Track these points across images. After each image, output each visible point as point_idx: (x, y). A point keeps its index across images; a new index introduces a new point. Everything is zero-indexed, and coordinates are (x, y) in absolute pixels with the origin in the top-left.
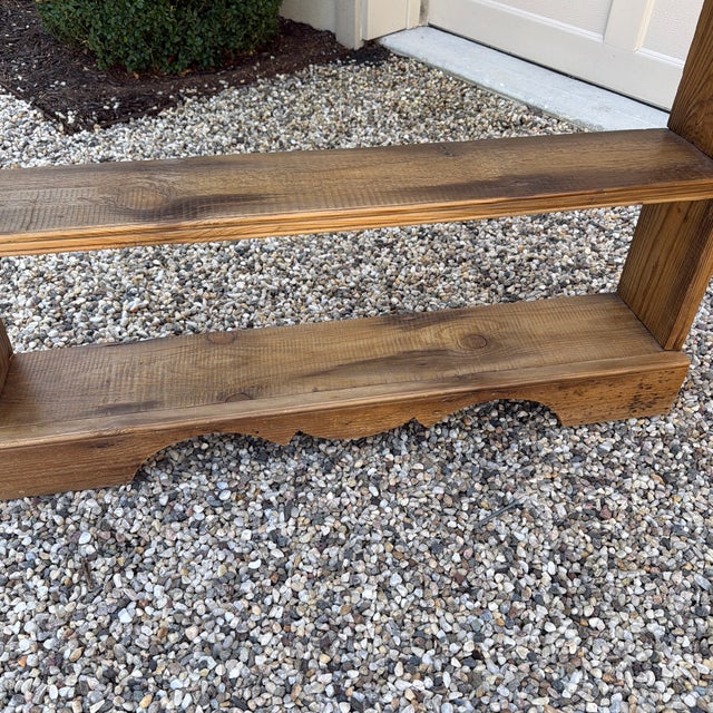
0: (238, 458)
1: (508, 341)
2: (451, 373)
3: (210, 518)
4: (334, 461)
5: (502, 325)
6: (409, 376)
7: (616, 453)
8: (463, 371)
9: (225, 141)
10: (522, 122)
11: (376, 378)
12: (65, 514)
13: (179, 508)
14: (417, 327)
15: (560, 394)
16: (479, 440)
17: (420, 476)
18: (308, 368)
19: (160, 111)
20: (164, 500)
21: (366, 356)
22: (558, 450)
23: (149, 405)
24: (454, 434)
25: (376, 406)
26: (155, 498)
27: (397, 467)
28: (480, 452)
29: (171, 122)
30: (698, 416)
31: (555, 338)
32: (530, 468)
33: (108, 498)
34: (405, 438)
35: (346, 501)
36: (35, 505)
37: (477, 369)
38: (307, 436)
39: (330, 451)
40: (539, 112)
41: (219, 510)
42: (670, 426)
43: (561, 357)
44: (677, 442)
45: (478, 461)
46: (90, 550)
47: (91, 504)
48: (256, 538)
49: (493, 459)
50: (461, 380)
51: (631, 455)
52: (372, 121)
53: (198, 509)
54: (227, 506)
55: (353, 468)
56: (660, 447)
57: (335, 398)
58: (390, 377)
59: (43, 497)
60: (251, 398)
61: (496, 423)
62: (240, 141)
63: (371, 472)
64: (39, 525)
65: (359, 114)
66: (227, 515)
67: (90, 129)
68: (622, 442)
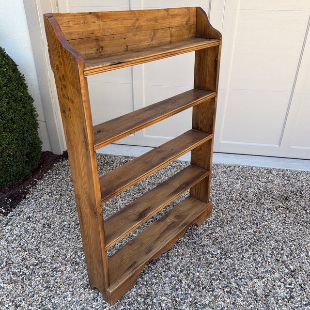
1: (183, 214)
2: (180, 225)
3: (157, 280)
4: (168, 256)
5: (178, 211)
6: (174, 230)
7: (210, 227)
8: (182, 224)
11: (169, 233)
13: (150, 282)
16: (187, 237)
17: (185, 250)
18: (155, 238)
19: (25, 196)
21: (162, 231)
22: (201, 231)
27: (179, 250)
28: (189, 239)
31: (189, 209)
32: (200, 237)
33: (135, 290)
35: (178, 262)
37: (183, 222)
39: (165, 255)
41: (158, 278)
42: (213, 217)
43: (194, 213)
44: (216, 219)
45: (191, 241)
46: (143, 300)
47: (132, 293)
48: (169, 278)
49: (193, 239)
50: (183, 226)
51: (212, 226)
53: (154, 280)
55: (173, 255)
56: (215, 222)
57: (166, 241)
58: (171, 232)
60: (152, 250)
63: (176, 254)
64: (127, 303)
66: (160, 278)
67: (12, 211)
68: (209, 224)
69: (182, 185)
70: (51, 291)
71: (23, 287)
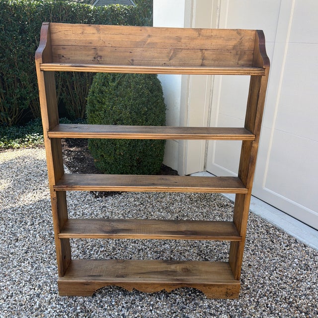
0: (119, 294)
1: (194, 272)
2: (176, 278)
3: (109, 308)
4: (143, 298)
5: (194, 267)
7: (220, 308)
8: (178, 278)
9: (138, 203)
10: (227, 205)
11: (156, 276)
12: (75, 301)
13: (102, 304)
14: (171, 264)
15: (204, 288)
16: (184, 299)
17: (164, 306)
18: (139, 271)
20: (98, 302)
22: (204, 305)
23: (100, 276)
24: (177, 297)
25: (154, 284)
26: (97, 301)
27: (159, 303)
28: (183, 302)
29: (124, 197)
30: (248, 301)
31: (207, 272)
32: (195, 309)
33: (85, 299)
34: (163, 295)
35: (143, 309)
36: (69, 298)
38: (137, 291)
39: (143, 296)
41: (111, 306)
42: (238, 303)
43: (206, 277)
44: (238, 307)
45: (181, 305)
46: (79, 311)
47: (82, 300)
48: (119, 315)
49: (186, 305)
51: (224, 309)
52: (181, 201)
53: (106, 305)
54: (113, 306)
55: (147, 301)
56: (233, 308)
58: (159, 277)
59: (71, 296)
60: (124, 277)
61: (190, 295)
62: (142, 204)
63: (152, 303)
64: (68, 303)
65: (178, 198)
66: (113, 308)
67: (102, 197)
68: (222, 305)
69: (189, 231)
70: (50, 258)
71: (42, 245)
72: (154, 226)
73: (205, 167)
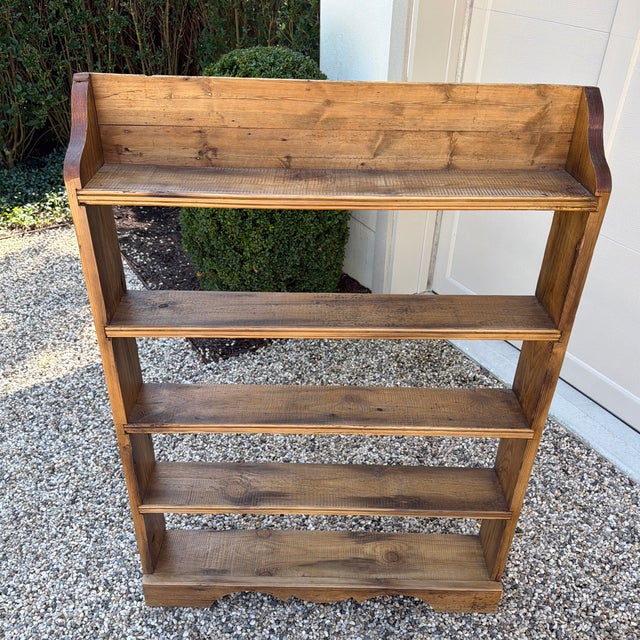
0: (262, 601)
2: (374, 576)
3: (244, 634)
4: (310, 611)
6: (352, 574)
7: (460, 632)
8: (381, 576)
9: (291, 376)
10: (475, 379)
11: (335, 573)
12: (178, 619)
13: (230, 625)
14: (364, 542)
16: (389, 611)
17: (352, 629)
18: (303, 560)
19: (256, 349)
20: (224, 620)
21: (333, 557)
22: (429, 625)
24: (376, 606)
25: (332, 589)
26: (220, 618)
27: (342, 621)
28: (388, 619)
29: (261, 359)
30: (514, 617)
31: (436, 561)
32: (411, 634)
33: (198, 613)
34: (349, 604)
36: (165, 611)
37: (388, 576)
39: (309, 606)
40: (487, 373)
41: (249, 630)
42: (495, 620)
44: (496, 631)
45: (384, 625)
47: (190, 616)
49: (393, 625)
50: (378, 581)
51: (467, 635)
52: (380, 369)
53: (239, 628)
54: (253, 629)
55: (319, 618)
56: (485, 633)
58: (342, 573)
59: (169, 608)
61: (401, 603)
62: (299, 377)
63: (327, 622)
64: (166, 623)
65: (373, 362)
66: (252, 634)
67: (217, 361)
68: (465, 626)
69: (404, 498)
70: (121, 515)
71: (104, 481)
72: (331, 483)
73: (429, 283)
